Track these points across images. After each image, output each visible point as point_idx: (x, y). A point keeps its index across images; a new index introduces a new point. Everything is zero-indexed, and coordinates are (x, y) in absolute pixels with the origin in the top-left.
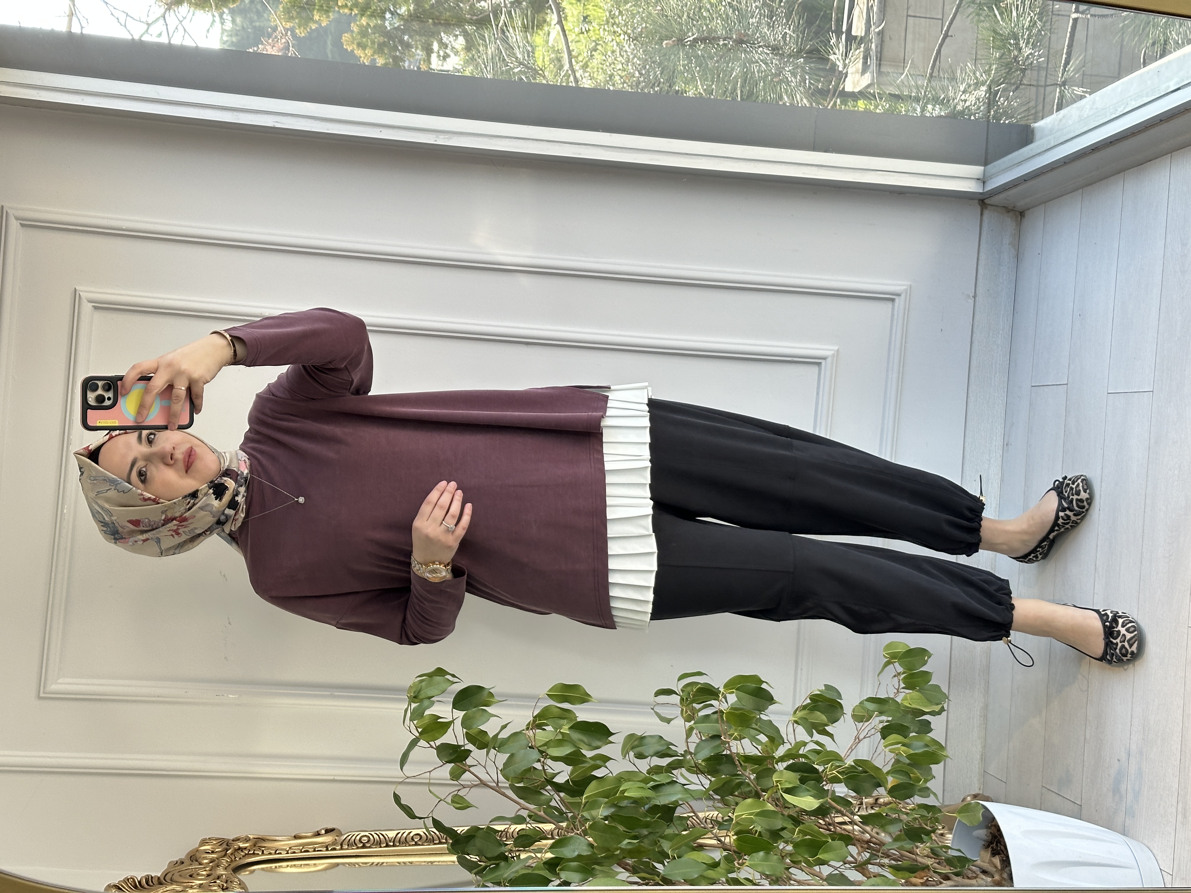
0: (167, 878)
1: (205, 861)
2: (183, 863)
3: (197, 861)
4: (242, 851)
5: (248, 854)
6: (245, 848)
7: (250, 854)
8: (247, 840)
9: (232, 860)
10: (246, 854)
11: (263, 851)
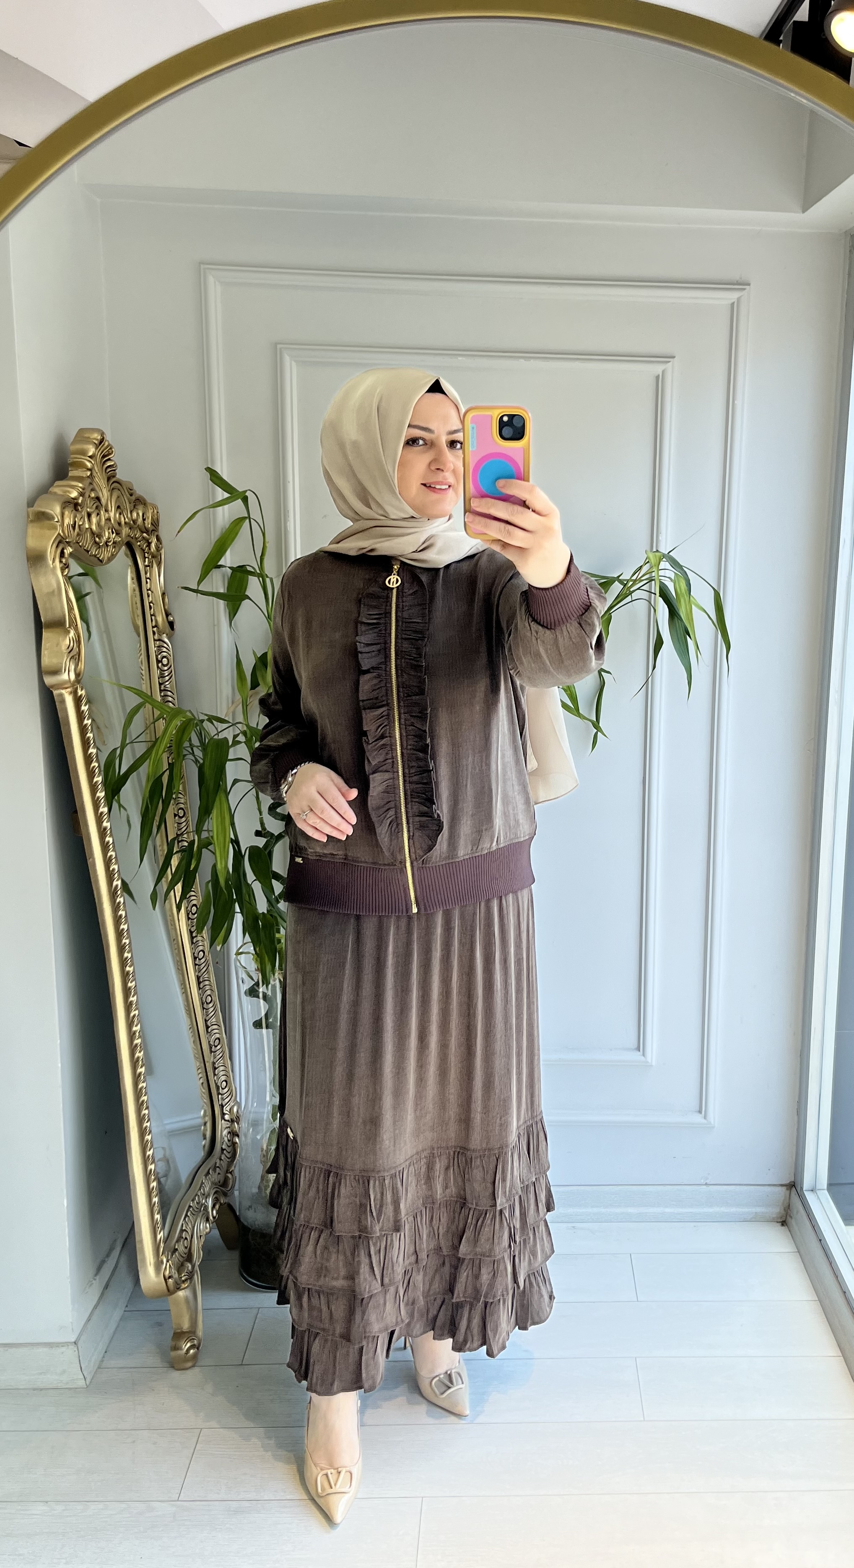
0: (115, 485)
1: (135, 515)
2: (131, 495)
3: (134, 507)
4: (147, 546)
5: (144, 553)
6: (150, 549)
7: (145, 555)
8: (158, 549)
9: (136, 538)
10: (144, 550)
11: (149, 566)
